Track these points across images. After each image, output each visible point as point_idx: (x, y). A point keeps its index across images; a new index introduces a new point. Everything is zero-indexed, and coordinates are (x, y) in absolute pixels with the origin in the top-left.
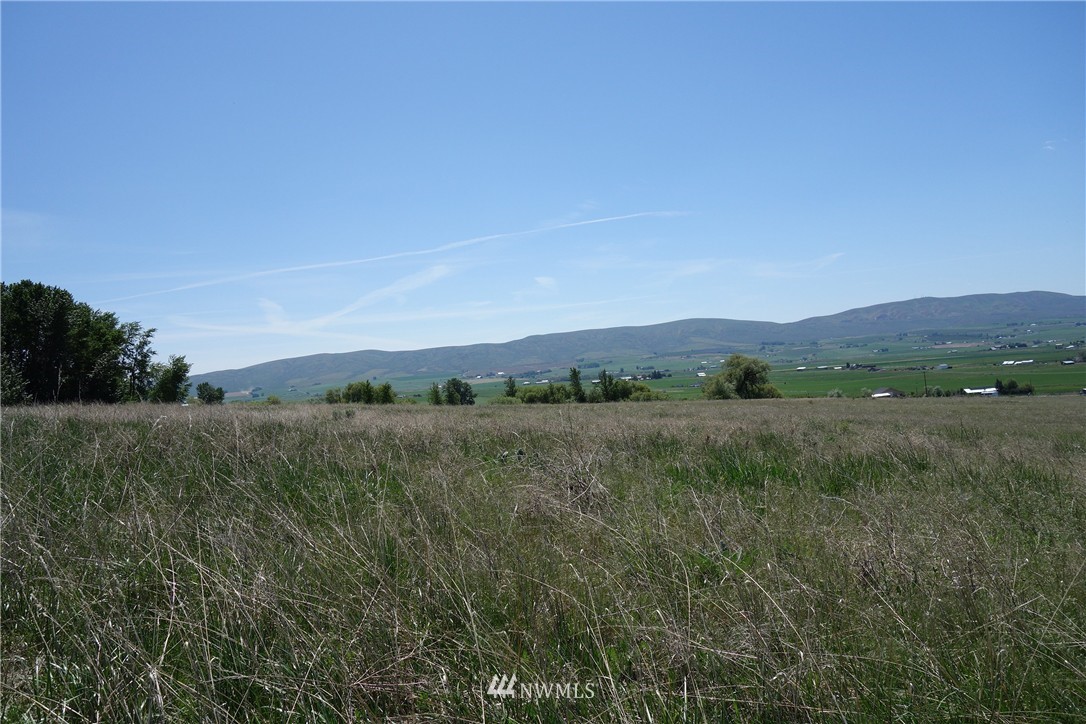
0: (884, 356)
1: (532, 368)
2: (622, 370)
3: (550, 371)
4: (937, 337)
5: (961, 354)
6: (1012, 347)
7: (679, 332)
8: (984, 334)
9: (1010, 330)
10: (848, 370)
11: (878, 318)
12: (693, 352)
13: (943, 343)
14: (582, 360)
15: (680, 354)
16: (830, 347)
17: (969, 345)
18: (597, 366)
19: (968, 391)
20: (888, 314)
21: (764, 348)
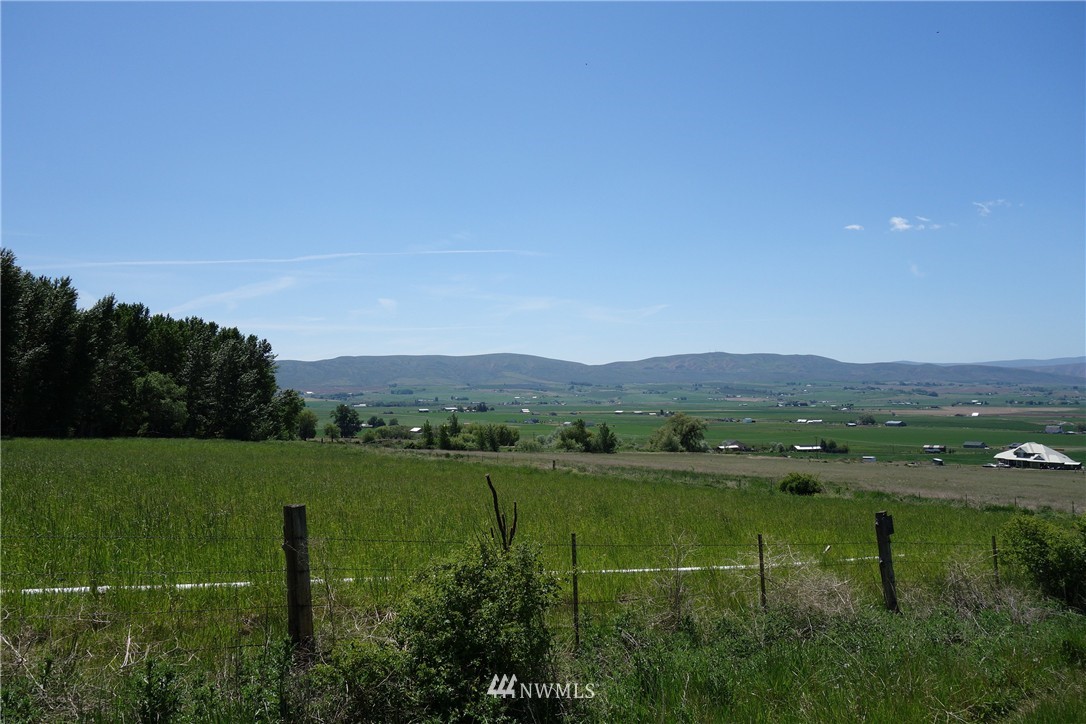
0: (684, 404)
1: (342, 390)
2: (437, 399)
3: (362, 394)
4: (728, 390)
5: (751, 408)
6: (796, 405)
7: (492, 365)
8: (768, 390)
9: (789, 389)
10: (662, 416)
11: (677, 367)
12: (506, 386)
13: (734, 397)
14: (395, 385)
15: (493, 387)
16: (633, 391)
17: (757, 400)
18: (411, 393)
19: (798, 448)
20: (686, 364)
21: (573, 388)
